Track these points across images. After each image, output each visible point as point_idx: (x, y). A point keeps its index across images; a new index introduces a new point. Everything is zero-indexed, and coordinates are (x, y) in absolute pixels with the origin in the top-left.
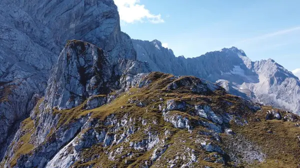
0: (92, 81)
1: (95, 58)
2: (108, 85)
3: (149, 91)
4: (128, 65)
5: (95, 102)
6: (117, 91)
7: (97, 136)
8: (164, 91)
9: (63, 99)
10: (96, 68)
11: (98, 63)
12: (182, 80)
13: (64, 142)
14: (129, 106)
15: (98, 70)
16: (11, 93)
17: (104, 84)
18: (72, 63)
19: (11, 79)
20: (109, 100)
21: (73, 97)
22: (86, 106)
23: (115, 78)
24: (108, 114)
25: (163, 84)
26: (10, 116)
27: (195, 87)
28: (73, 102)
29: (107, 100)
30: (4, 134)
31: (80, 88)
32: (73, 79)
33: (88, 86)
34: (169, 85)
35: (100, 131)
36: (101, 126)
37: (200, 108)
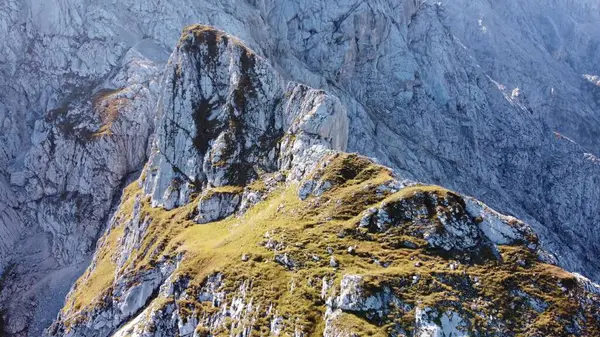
0: (217, 145)
1: (235, 80)
2: (250, 159)
3: (315, 219)
4: (305, 103)
5: (214, 206)
6: (268, 178)
7: (180, 325)
8: (349, 231)
9: (160, 181)
10: (232, 109)
11: (239, 96)
12: (408, 200)
13: (125, 314)
14: (259, 259)
15: (236, 113)
16: (118, 117)
17: (245, 152)
18: (184, 92)
19: (121, 83)
20: (244, 203)
21: (178, 183)
22: (195, 212)
23: (273, 137)
24: (210, 270)
25: (353, 206)
26: (116, 166)
27: (441, 230)
28: (176, 193)
29: (239, 203)
30: (105, 200)
31: (191, 161)
32: (180, 136)
33: (206, 158)
35: (186, 314)
36: (191, 301)
37: (428, 317)
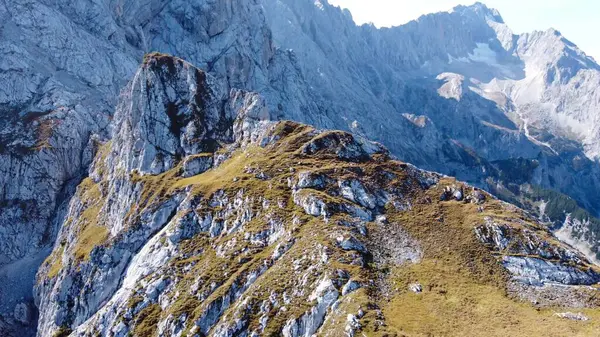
0: (190, 129)
1: (193, 88)
2: (214, 137)
3: (275, 154)
4: (246, 101)
5: (196, 165)
6: (229, 147)
7: (200, 222)
8: (296, 156)
9: (145, 158)
10: (195, 107)
11: (198, 97)
12: (325, 137)
13: (154, 228)
14: (246, 178)
15: (199, 109)
16: (52, 134)
17: (209, 133)
18: (156, 97)
19: (48, 107)
20: (216, 162)
21: (161, 157)
22: (181, 171)
23: (226, 123)
24: (214, 190)
25: (296, 144)
26: (56, 173)
27: (343, 149)
28: (161, 164)
29: (213, 162)
31: (171, 141)
32: (158, 126)
33: (182, 138)
34: (304, 146)
35: (204, 215)
36: (206, 207)
37: (345, 184)
